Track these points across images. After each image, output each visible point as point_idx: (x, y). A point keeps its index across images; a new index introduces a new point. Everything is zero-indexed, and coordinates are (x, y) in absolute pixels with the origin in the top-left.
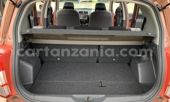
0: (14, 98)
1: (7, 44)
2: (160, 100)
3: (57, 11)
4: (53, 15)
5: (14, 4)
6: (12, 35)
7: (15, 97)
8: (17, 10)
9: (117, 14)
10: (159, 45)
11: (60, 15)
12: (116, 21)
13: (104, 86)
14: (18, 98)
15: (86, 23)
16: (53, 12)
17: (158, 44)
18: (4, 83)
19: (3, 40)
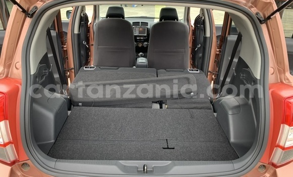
0: (22, 165)
1: (13, 77)
2: (262, 171)
3: (97, 21)
4: (89, 27)
5: (24, 11)
6: (20, 63)
7: (24, 164)
8: (28, 21)
9: (197, 26)
10: (260, 80)
11: (101, 28)
12: (195, 38)
13: (173, 147)
14: (29, 166)
15: (145, 42)
16: (89, 23)
17: (258, 77)
18: (6, 141)
19: (6, 70)
